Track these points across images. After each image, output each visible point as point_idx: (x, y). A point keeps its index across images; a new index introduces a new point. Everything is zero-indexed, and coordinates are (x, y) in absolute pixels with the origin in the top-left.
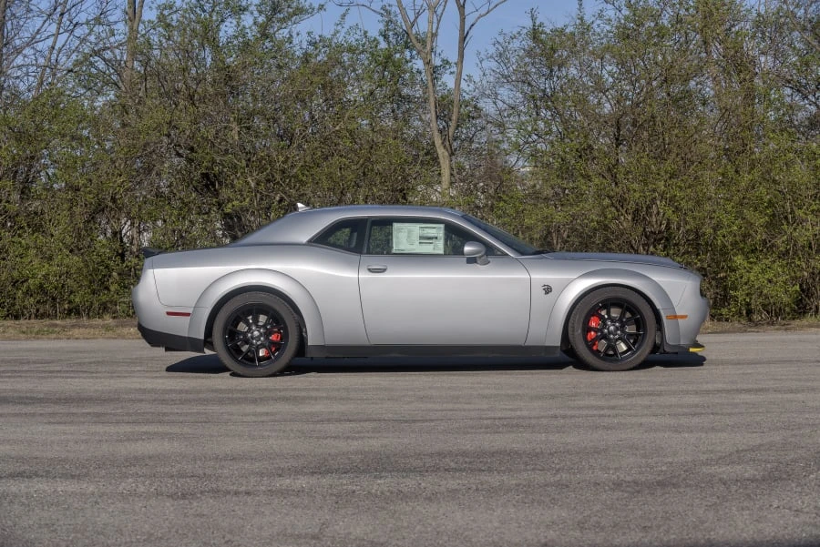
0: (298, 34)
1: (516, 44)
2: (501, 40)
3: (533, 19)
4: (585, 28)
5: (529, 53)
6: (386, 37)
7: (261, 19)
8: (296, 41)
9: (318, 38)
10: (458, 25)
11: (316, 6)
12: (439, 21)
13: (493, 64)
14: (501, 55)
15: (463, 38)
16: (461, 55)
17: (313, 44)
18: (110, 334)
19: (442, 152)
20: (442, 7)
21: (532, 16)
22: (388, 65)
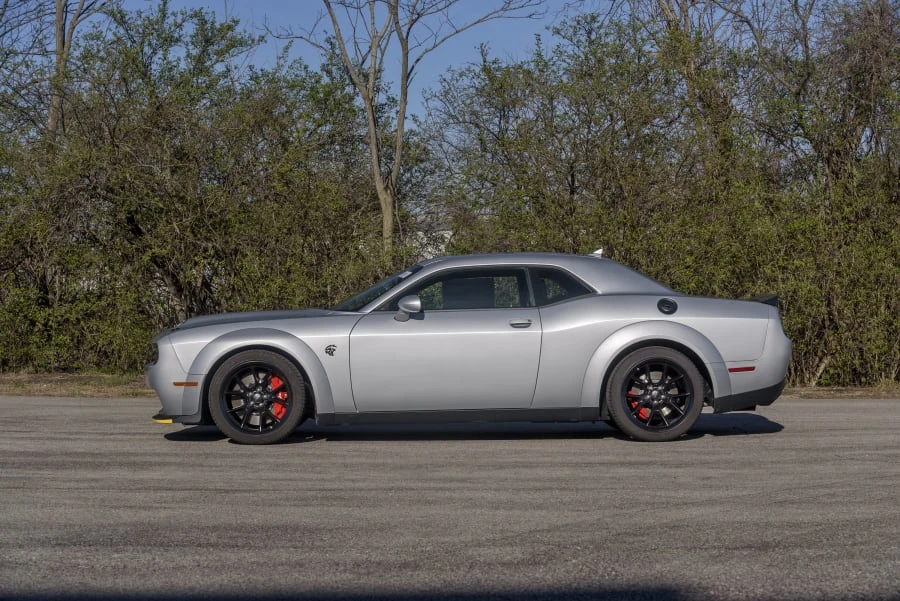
0: (236, 68)
1: (466, 81)
2: (448, 78)
3: (483, 54)
4: (543, 64)
5: (480, 91)
6: (329, 73)
7: (195, 52)
8: (235, 74)
9: (260, 73)
10: (401, 61)
11: (257, 38)
12: (383, 55)
13: (438, 104)
14: (447, 93)
15: (407, 77)
16: (405, 94)
17: (255, 78)
18: (18, 390)
19: (385, 199)
20: (385, 41)
21: (482, 51)
22: (327, 103)
